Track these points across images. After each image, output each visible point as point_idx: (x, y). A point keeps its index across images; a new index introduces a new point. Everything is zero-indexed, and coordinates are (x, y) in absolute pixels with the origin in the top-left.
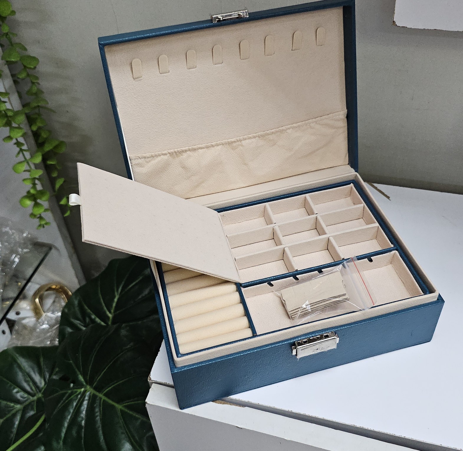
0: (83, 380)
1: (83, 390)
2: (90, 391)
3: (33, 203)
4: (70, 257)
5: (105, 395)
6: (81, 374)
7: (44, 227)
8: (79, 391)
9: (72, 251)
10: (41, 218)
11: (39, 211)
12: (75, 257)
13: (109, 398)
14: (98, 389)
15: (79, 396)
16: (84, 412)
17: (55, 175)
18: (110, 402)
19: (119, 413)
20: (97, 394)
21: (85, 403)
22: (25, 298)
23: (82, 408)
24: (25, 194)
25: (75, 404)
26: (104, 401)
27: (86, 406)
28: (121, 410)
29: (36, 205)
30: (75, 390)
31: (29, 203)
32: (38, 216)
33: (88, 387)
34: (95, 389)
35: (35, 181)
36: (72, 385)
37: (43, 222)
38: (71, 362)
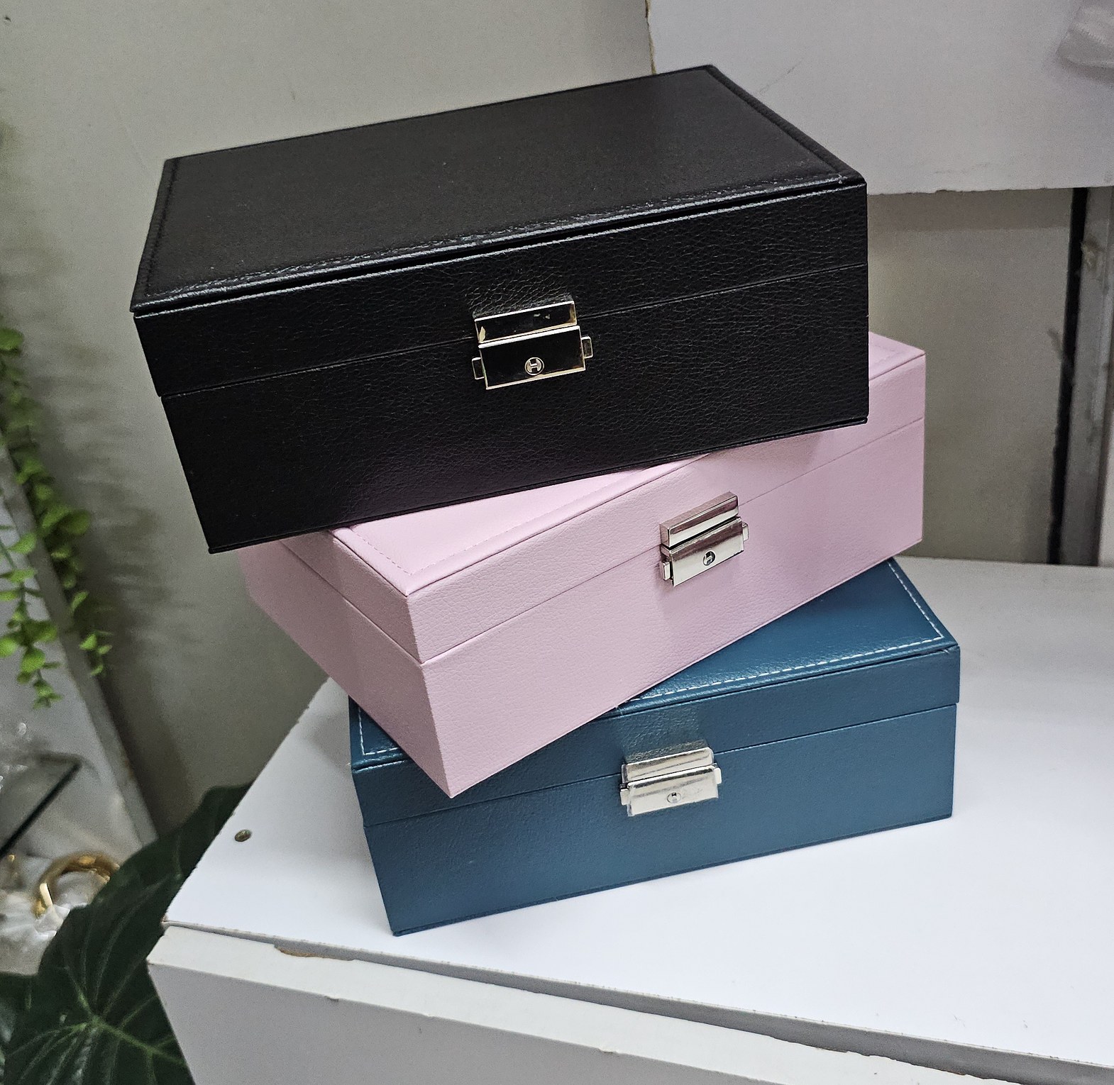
0: (85, 1004)
1: (83, 1026)
2: (97, 1026)
3: (23, 650)
4: (122, 788)
5: (128, 1030)
6: (84, 994)
7: (48, 705)
8: (75, 1028)
9: (125, 772)
10: (40, 684)
11: (32, 665)
12: (132, 788)
13: (135, 1035)
14: (113, 1020)
15: (75, 1040)
16: (80, 1072)
17: (69, 584)
18: (137, 1043)
19: (149, 1062)
20: (112, 1030)
21: (86, 1049)
22: (19, 885)
23: (77, 1062)
24: (6, 630)
25: (63, 1058)
26: (124, 1043)
27: (85, 1059)
28: (155, 1057)
29: (30, 652)
30: (67, 1028)
31: (12, 647)
32: (35, 679)
33: (95, 1019)
34: (108, 1020)
35: (23, 596)
36: (63, 1018)
37: (44, 693)
38: (67, 968)
